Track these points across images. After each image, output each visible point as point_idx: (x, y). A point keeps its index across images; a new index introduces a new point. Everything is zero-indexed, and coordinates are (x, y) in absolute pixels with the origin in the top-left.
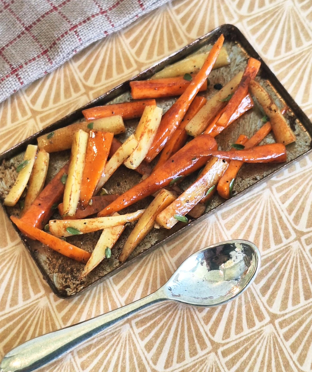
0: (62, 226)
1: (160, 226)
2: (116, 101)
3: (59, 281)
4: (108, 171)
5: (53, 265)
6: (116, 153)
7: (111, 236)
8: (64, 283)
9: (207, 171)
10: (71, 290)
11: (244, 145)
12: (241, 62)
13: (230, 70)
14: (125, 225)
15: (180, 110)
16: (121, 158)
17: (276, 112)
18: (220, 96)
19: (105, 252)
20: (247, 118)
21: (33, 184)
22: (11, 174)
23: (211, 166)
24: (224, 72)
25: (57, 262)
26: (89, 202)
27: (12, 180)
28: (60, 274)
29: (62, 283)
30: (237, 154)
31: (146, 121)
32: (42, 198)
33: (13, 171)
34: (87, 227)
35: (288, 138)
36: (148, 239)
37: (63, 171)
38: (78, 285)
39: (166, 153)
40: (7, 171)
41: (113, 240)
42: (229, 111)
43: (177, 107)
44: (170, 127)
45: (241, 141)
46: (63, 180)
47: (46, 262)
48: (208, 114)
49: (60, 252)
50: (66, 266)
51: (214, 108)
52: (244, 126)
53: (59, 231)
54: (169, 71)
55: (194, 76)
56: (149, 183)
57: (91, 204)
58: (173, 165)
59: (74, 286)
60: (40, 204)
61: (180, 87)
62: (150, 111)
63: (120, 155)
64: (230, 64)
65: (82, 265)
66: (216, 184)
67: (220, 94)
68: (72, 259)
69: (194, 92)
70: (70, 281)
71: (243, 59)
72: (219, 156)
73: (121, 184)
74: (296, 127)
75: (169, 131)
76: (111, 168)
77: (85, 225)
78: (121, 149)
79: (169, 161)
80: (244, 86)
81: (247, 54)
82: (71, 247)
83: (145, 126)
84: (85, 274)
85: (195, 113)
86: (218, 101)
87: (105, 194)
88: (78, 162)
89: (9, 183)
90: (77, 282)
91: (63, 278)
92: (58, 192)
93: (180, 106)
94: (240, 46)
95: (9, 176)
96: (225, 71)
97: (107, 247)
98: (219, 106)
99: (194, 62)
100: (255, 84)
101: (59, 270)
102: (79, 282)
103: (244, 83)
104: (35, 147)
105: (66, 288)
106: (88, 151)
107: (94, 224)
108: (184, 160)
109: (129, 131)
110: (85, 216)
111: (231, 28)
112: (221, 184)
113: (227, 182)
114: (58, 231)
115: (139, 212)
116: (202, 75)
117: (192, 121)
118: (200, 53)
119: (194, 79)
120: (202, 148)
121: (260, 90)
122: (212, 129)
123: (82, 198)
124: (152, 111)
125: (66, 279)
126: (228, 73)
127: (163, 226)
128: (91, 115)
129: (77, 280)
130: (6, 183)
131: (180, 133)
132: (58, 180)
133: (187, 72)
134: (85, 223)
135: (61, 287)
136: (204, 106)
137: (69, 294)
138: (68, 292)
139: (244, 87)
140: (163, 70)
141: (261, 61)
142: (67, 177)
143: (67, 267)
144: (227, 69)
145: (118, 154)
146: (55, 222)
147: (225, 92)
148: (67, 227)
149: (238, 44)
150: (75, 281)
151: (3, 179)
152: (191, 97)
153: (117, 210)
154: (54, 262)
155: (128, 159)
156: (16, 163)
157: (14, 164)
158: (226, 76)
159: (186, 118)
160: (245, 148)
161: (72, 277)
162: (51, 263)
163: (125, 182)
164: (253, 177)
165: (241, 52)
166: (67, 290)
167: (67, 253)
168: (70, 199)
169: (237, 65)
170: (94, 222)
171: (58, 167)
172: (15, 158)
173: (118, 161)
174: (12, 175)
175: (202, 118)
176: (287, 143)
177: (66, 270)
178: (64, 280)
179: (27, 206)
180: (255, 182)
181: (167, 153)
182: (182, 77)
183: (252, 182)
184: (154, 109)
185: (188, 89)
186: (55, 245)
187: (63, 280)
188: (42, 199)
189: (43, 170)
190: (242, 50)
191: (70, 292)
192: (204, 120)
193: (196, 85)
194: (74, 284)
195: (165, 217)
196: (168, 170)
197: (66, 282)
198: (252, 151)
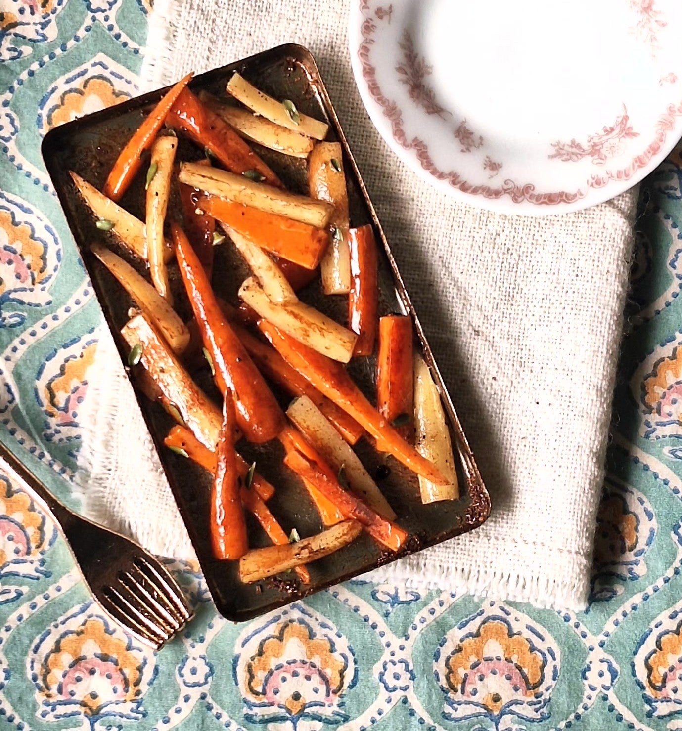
0: (163, 156)
7: (132, 233)
14: (147, 260)
16: (261, 273)
19: (107, 221)
26: (201, 209)
31: (322, 329)
32: (225, 133)
37: (270, 177)
41: (125, 236)
46: (250, 174)
48: (322, 439)
51: (331, 453)
53: (157, 151)
58: (232, 358)
60: (213, 128)
62: (341, 339)
67: (359, 469)
77: (155, 193)
83: (313, 323)
84: (78, 181)
88: (268, 201)
97: (114, 225)
98: (334, 461)
104: (321, 136)
106: (290, 221)
117: (315, 409)
124: (341, 342)
146: (173, 147)
148: (159, 164)
159: (323, 403)
168: (204, 177)
175: (316, 429)
184: (343, 346)
188: (222, 132)
189: (278, 143)
192: (312, 429)
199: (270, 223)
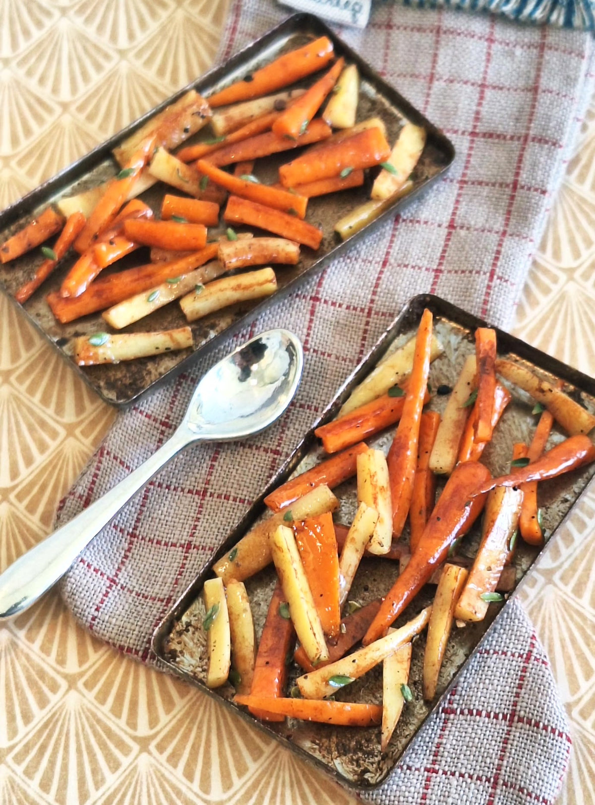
0: (319, 680)
1: (464, 621)
2: (301, 468)
3: (347, 769)
4: (347, 573)
5: (326, 748)
6: (349, 540)
7: (399, 667)
8: (356, 769)
9: (496, 513)
10: (373, 775)
11: (528, 457)
12: (459, 343)
13: (449, 360)
14: (411, 641)
15: (410, 443)
16: (360, 546)
17: (551, 391)
18: (457, 401)
19: (403, 694)
20: (509, 419)
21: (239, 639)
22: (192, 640)
23: (499, 504)
24: (441, 367)
25: (330, 741)
26: (341, 629)
27: (199, 647)
28: (344, 758)
29: (353, 770)
30: (529, 471)
31: (371, 476)
32: (265, 652)
33: (194, 633)
34: (358, 666)
35: (587, 423)
36: (452, 651)
37: (277, 600)
38: (379, 762)
39: (417, 514)
40: (183, 636)
41: (404, 672)
42: (485, 416)
43: (402, 440)
44: (407, 473)
45: (520, 453)
46: (284, 613)
47: (313, 748)
48: (452, 433)
49: (332, 722)
50: (348, 742)
51: (458, 421)
52: (510, 431)
53: (318, 690)
54: (361, 395)
55: (407, 386)
56: (418, 565)
57: (344, 631)
58: (442, 525)
59: (375, 766)
60: (267, 663)
61: (392, 411)
62: (369, 460)
63: (356, 540)
64: (444, 352)
65: (370, 731)
66: (518, 527)
67: (455, 398)
68: (352, 728)
69: (418, 409)
70: (365, 761)
71: (460, 337)
72: (506, 483)
73: (370, 586)
74: (586, 403)
75: (407, 479)
76: (350, 565)
77: (354, 664)
78: (356, 530)
79: (431, 521)
80: (488, 372)
81: (462, 328)
82: (348, 707)
83: (371, 484)
84: (387, 738)
85: (431, 439)
86: (459, 409)
87: (357, 609)
88: (299, 575)
89: (196, 654)
90: (377, 759)
91: (351, 761)
92: (285, 634)
93: (407, 438)
94: (447, 321)
95: (191, 644)
96: (443, 364)
97: (403, 685)
98: (462, 415)
99: (393, 367)
100: (504, 363)
101: (338, 753)
102: (379, 758)
103: (486, 368)
104: (218, 581)
105: (364, 775)
106: (303, 555)
107: (368, 657)
108: (454, 511)
109: (343, 504)
110: (342, 653)
111: (425, 299)
112: (525, 523)
113: (533, 517)
114: (316, 690)
115: (424, 614)
116: (418, 380)
117: (434, 452)
118: (393, 353)
119: (408, 391)
120: (471, 483)
121: (516, 368)
122: (469, 452)
123: (327, 629)
124: (372, 458)
125: (357, 761)
126: (449, 366)
127: (471, 620)
128: (282, 500)
129: (373, 756)
130: (192, 656)
131: (424, 475)
132: (275, 616)
133: (389, 387)
134: (354, 661)
135: (356, 777)
136: (441, 424)
137: (372, 781)
138: (370, 779)
139: (488, 374)
140: (352, 396)
141: (493, 327)
142: (288, 606)
143: (350, 743)
144: (444, 360)
145: (353, 539)
146: (306, 677)
147: (461, 393)
148: (328, 679)
149: (444, 319)
150: (372, 758)
151: (184, 651)
152: (417, 417)
153: (389, 624)
154: (326, 744)
155: (372, 541)
156: (193, 618)
157: (191, 621)
158: (447, 371)
159: (423, 450)
160: (531, 461)
161: (364, 754)
162: (320, 747)
163: (375, 580)
164: (560, 499)
165: (453, 328)
166: (367, 776)
167: (343, 720)
168: (315, 634)
169: (456, 350)
170: (366, 653)
171: (261, 599)
172: (188, 612)
173: (357, 551)
174: (195, 641)
175: (448, 442)
176: (587, 431)
177: (349, 747)
178: (355, 763)
179: (247, 674)
180: (567, 505)
181: (420, 513)
182: (386, 396)
183: (563, 507)
184: (373, 455)
185: (406, 408)
186: (321, 714)
187: (353, 765)
188: (266, 654)
189: (245, 610)
190: (453, 325)
191: (372, 777)
192: (451, 444)
193: (416, 397)
194: (372, 763)
195: (469, 605)
196: (438, 535)
197: (358, 765)
198: (547, 460)
199: (314, 570)
